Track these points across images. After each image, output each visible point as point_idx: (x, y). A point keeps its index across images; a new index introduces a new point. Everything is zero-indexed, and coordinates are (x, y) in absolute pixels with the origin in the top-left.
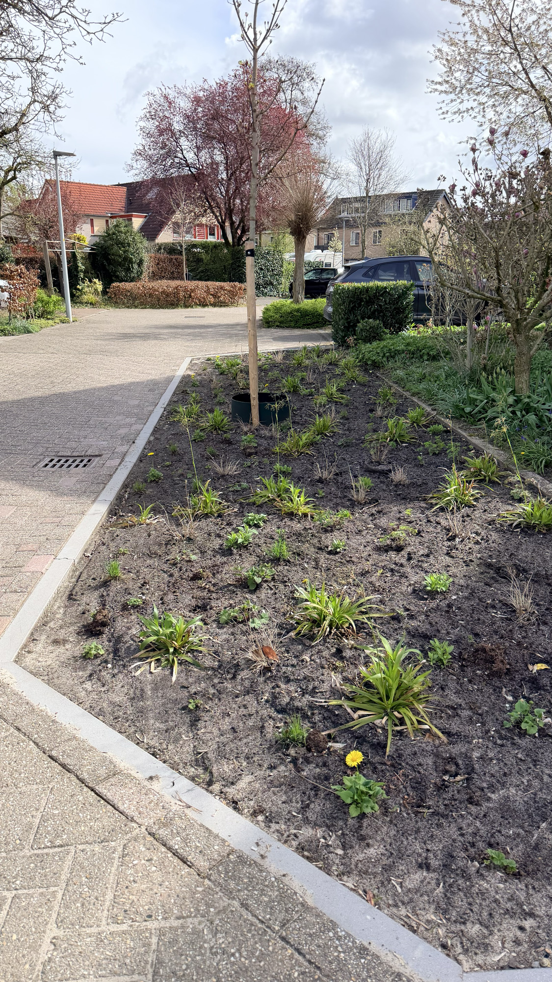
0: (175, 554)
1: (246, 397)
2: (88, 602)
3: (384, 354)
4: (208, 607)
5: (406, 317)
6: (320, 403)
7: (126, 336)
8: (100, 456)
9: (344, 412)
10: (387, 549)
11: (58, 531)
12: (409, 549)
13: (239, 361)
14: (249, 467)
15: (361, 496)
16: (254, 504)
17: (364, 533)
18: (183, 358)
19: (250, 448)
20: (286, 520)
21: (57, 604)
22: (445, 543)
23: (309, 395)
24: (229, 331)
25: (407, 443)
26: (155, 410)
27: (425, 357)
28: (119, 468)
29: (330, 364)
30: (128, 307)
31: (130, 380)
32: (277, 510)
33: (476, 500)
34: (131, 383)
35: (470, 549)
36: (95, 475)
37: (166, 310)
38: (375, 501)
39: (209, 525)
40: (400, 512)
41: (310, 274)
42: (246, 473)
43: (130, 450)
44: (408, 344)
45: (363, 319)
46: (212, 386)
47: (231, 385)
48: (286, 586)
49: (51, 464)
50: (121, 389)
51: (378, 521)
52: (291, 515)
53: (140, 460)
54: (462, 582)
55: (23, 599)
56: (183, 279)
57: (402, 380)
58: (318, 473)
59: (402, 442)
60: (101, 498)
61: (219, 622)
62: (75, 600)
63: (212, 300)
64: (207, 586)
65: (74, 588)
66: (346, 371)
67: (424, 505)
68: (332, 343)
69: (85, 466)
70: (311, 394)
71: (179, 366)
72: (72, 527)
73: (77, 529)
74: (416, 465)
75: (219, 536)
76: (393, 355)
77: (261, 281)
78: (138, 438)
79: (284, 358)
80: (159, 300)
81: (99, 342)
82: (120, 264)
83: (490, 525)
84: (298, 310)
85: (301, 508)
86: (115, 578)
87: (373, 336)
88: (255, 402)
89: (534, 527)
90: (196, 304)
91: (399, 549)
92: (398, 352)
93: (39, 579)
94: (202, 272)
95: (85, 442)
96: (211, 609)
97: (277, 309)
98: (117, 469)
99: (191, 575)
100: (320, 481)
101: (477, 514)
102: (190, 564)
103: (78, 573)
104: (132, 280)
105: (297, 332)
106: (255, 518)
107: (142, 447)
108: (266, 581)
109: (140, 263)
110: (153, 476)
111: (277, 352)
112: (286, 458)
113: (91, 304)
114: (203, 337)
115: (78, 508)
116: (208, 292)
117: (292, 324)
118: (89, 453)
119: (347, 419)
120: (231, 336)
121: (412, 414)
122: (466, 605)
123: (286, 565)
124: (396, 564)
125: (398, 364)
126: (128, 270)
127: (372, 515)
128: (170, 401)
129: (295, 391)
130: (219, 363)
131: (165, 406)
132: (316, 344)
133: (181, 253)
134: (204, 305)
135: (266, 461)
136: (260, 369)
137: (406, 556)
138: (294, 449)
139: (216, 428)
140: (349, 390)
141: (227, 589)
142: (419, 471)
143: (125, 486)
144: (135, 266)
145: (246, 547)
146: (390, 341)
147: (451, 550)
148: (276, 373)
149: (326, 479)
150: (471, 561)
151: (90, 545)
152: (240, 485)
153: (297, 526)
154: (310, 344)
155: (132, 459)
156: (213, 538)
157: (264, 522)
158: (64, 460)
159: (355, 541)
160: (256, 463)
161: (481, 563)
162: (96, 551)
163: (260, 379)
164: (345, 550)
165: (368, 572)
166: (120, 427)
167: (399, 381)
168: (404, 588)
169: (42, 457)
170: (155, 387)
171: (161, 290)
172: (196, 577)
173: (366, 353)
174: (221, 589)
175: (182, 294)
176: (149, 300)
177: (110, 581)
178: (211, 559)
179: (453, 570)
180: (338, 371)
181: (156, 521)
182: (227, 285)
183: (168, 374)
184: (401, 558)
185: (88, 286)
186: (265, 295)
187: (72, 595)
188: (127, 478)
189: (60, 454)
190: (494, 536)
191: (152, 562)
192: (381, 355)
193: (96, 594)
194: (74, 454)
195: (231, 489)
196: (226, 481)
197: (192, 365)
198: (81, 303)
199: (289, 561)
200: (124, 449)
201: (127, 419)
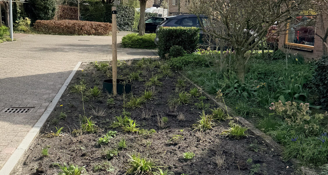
0: (73, 147)
1: (111, 81)
2: (33, 166)
3: (183, 63)
4: (89, 165)
5: (196, 45)
6: (148, 85)
7: (45, 50)
8: (34, 107)
9: (160, 89)
10: (170, 145)
11: (16, 138)
12: (180, 145)
13: (108, 64)
14: (111, 113)
15: (162, 125)
16: (112, 128)
17: (161, 139)
18: (77, 62)
19: (111, 104)
20: (126, 134)
21: (19, 166)
22: (196, 143)
23: (144, 82)
24: (103, 49)
25: (188, 104)
26: (62, 87)
27: (203, 65)
28: (45, 113)
29: (156, 67)
30: (45, 34)
31: (48, 72)
32: (123, 130)
33: (213, 127)
34: (49, 73)
35: (206, 145)
36: (32, 116)
37: (68, 36)
38: (169, 127)
39: (91, 136)
40: (179, 132)
41: (150, 20)
42: (109, 116)
43: (50, 105)
44: (195, 59)
45: (173, 45)
46: (93, 76)
47: (103, 76)
48: (124, 158)
49: (9, 111)
50: (44, 76)
51: (169, 135)
52: (129, 132)
53: (55, 110)
54: (200, 156)
55: (4, 163)
56: (78, 20)
57: (191, 76)
58: (143, 116)
59: (186, 104)
60: (36, 125)
61: (93, 171)
62: (28, 165)
63: (94, 31)
64: (89, 158)
65: (26, 160)
66: (163, 71)
67: (190, 129)
68: (158, 57)
69: (26, 112)
70: (144, 81)
71: (75, 65)
72: (23, 137)
73: (25, 138)
74: (190, 113)
75: (94, 140)
76: (187, 63)
77: (122, 23)
78: (53, 100)
79: (132, 63)
80: (63, 30)
81: (30, 52)
82: (41, 10)
83: (217, 136)
84: (141, 39)
85: (134, 129)
86: (46, 156)
87: (178, 54)
88: (115, 83)
89: (234, 136)
90: (85, 34)
91: (175, 144)
92: (190, 62)
93: (10, 156)
94: (88, 16)
95: (26, 101)
96: (90, 166)
97: (130, 38)
98: (43, 113)
99: (81, 154)
100: (145, 119)
101: (212, 132)
102: (80, 151)
103: (27, 155)
104: (48, 19)
105: (140, 50)
106: (112, 133)
107: (56, 104)
108: (116, 156)
109: (54, 10)
110: (62, 116)
111: (128, 60)
112: (129, 109)
113: (24, 31)
114: (88, 51)
115: (25, 129)
116: (92, 27)
117: (138, 46)
118: (28, 106)
119: (161, 93)
120: (103, 51)
121: (192, 91)
122: (199, 163)
123: (125, 150)
124: (173, 150)
125: (190, 68)
126: (46, 13)
127: (166, 132)
128: (70, 83)
129: (136, 79)
130: (97, 65)
131: (67, 85)
132: (150, 57)
133: (77, 6)
134: (89, 34)
135: (119, 110)
136: (119, 68)
137: (178, 147)
138: (133, 106)
139: (95, 95)
140: (164, 80)
141: (98, 159)
142: (191, 116)
143: (47, 121)
144: (51, 12)
145: (107, 144)
146: (186, 57)
147: (198, 145)
148: (128, 70)
149: (147, 118)
150: (205, 149)
151: (32, 144)
152: (105, 121)
153: (131, 137)
154: (146, 57)
155: (51, 109)
156: (92, 141)
157: (116, 135)
158: (15, 109)
159: (156, 142)
160: (114, 112)
161: (209, 150)
162: (35, 146)
163: (118, 73)
164: (152, 145)
165: (160, 153)
166: (44, 94)
167: (189, 77)
168: (175, 159)
169: (4, 107)
170: (62, 76)
171: (65, 25)
172: (83, 155)
173: (174, 62)
174: (95, 159)
175: (77, 28)
176: (58, 30)
177: (43, 157)
178: (90, 149)
179: (197, 152)
180: (159, 70)
181: (64, 135)
182: (103, 24)
183: (69, 69)
184: (176, 148)
185: (23, 21)
186: (124, 30)
187: (25, 163)
188: (49, 117)
189: (13, 106)
190: (217, 140)
191: (62, 151)
192: (182, 63)
193: (37, 163)
194: (20, 106)
195: (101, 122)
196: (99, 119)
197: (82, 66)
198: (18, 30)
199: (126, 149)
200: (47, 104)
201: (47, 91)
